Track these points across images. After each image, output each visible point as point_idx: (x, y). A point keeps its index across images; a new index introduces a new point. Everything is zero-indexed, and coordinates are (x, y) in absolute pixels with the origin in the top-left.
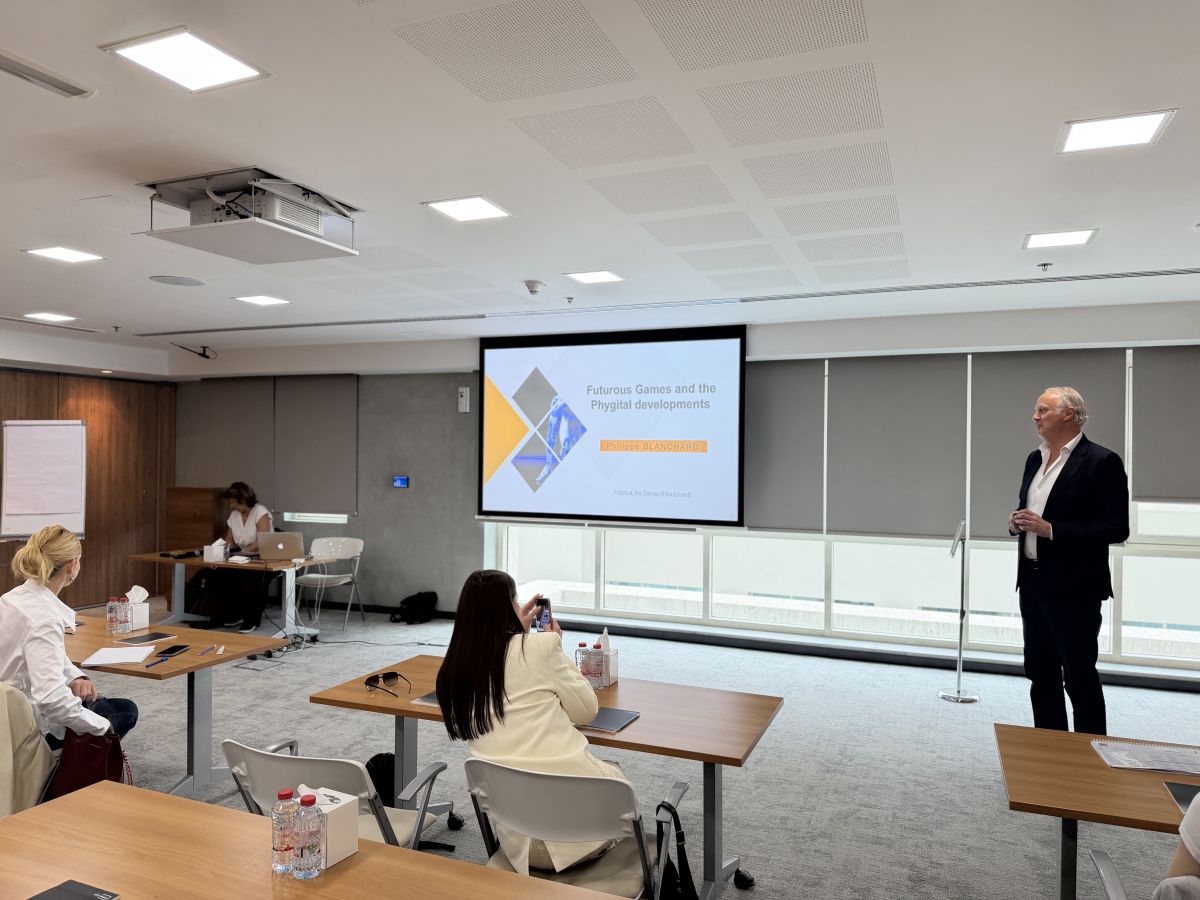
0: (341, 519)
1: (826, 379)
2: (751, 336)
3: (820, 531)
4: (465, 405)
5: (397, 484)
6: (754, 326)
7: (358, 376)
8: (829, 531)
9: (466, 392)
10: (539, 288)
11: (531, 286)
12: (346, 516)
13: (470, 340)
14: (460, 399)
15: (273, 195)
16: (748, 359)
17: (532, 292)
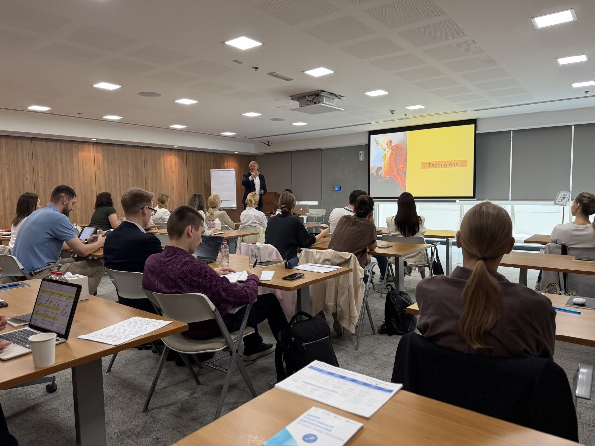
0: (316, 203)
1: (512, 139)
2: (479, 123)
3: (508, 200)
4: (362, 158)
5: (336, 189)
6: (479, 119)
7: (321, 149)
8: (512, 200)
9: (362, 152)
10: (395, 112)
11: (392, 112)
12: (318, 202)
13: (366, 132)
14: (360, 156)
15: (323, 96)
16: (477, 132)
17: (392, 114)
